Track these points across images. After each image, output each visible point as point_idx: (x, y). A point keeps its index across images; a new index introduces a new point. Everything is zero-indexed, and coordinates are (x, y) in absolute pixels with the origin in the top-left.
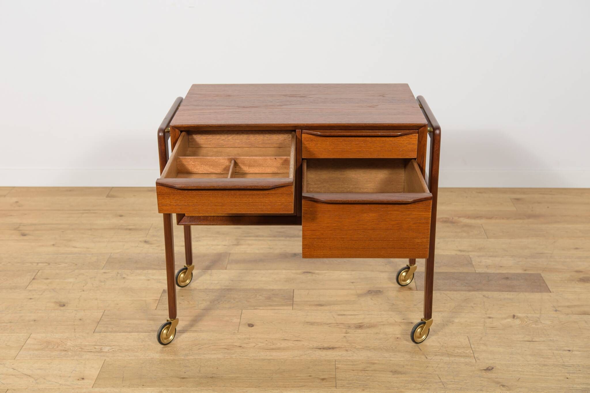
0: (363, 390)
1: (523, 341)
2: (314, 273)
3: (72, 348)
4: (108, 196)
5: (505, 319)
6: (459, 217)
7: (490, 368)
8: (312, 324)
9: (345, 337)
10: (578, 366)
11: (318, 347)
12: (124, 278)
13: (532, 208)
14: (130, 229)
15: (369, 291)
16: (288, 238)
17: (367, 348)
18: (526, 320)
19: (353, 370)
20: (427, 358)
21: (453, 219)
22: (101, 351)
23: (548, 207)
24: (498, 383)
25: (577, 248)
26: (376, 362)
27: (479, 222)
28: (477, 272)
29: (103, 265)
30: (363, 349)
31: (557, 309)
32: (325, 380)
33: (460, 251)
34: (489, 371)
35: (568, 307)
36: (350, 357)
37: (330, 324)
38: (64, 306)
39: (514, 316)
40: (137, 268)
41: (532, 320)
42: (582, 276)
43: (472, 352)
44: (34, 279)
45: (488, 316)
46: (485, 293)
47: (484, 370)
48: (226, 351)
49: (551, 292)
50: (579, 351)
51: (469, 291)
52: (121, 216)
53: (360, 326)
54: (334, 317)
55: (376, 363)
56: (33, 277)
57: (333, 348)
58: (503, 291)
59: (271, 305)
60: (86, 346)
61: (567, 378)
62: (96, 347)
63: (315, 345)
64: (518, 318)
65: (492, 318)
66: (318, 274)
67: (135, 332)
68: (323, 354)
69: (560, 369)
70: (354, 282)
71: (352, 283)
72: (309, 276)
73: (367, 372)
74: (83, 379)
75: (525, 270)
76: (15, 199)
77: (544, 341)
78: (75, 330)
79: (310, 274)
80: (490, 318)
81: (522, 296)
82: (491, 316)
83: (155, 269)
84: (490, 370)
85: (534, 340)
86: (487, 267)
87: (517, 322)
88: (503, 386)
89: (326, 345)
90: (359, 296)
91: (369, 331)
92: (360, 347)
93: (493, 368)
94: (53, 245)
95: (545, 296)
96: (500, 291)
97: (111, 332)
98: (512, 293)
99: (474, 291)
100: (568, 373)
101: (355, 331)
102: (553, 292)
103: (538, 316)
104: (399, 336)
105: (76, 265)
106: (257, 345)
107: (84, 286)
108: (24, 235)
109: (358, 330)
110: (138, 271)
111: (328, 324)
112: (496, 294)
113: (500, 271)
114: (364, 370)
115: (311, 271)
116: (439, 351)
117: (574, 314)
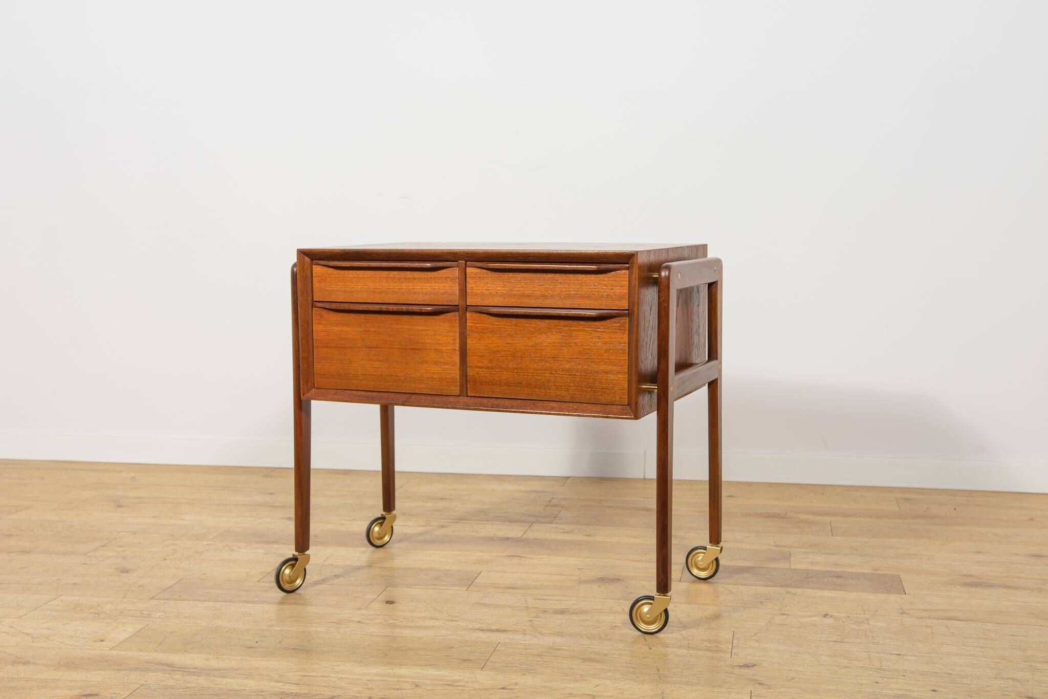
0: (524, 675)
1: (826, 641)
2: (524, 557)
3: (108, 612)
4: (265, 476)
5: (810, 616)
6: (799, 513)
7: (749, 665)
8: (486, 605)
9: (530, 621)
10: (905, 671)
11: (481, 629)
12: (233, 550)
13: (928, 508)
14: (275, 507)
15: (601, 578)
16: (507, 523)
17: (561, 634)
18: (844, 620)
19: (521, 654)
20: (651, 649)
21: (786, 514)
22: (149, 616)
23: (955, 509)
24: (753, 680)
25: (979, 552)
26: (564, 648)
27: (827, 519)
28: (792, 568)
29: (211, 537)
30: (553, 634)
31: (905, 611)
32: (468, 662)
33: (778, 546)
34: (747, 669)
35: (926, 610)
36: (525, 641)
37: (516, 607)
38: (127, 572)
39: (826, 615)
40: (259, 542)
41: (853, 621)
42: (969, 580)
43: (730, 647)
44: (104, 546)
45: (782, 612)
46: (792, 590)
47: (739, 666)
48: (335, 625)
49: (905, 594)
50: (916, 656)
51: (767, 586)
52: (271, 494)
53: (562, 612)
54: (526, 601)
55: (562, 649)
56: (103, 545)
57: (504, 631)
58: (824, 589)
59: (434, 585)
60: (130, 610)
61: (877, 683)
62: (143, 612)
63: (477, 626)
64: (831, 616)
65: (788, 615)
66: (530, 558)
67: (211, 601)
68: (483, 636)
69: (871, 672)
70: (582, 569)
71: (579, 569)
72: (516, 560)
73: (542, 657)
74: (102, 641)
75: (876, 570)
76: (132, 475)
77: (861, 643)
78: (126, 595)
79: (518, 558)
80: (784, 614)
81: (854, 595)
82: (786, 613)
83: (284, 544)
84: (748, 667)
85: (844, 641)
86: (812, 563)
87: (828, 621)
88: (760, 684)
89: (494, 628)
90: (581, 582)
91: (574, 617)
92: (548, 632)
93: (756, 665)
94: (154, 517)
95: (893, 598)
96: (819, 588)
97: (176, 600)
98: (837, 592)
99: (774, 586)
100: (881, 677)
101: (550, 617)
102: (910, 594)
103: (867, 617)
104: (619, 625)
105: (173, 535)
106: (387, 621)
107: (169, 556)
108: (120, 506)
109: (556, 616)
110: (257, 545)
111: (511, 607)
112: (809, 592)
113: (833, 569)
114: (539, 655)
115: (522, 555)
116: (676, 643)
117: (932, 618)
